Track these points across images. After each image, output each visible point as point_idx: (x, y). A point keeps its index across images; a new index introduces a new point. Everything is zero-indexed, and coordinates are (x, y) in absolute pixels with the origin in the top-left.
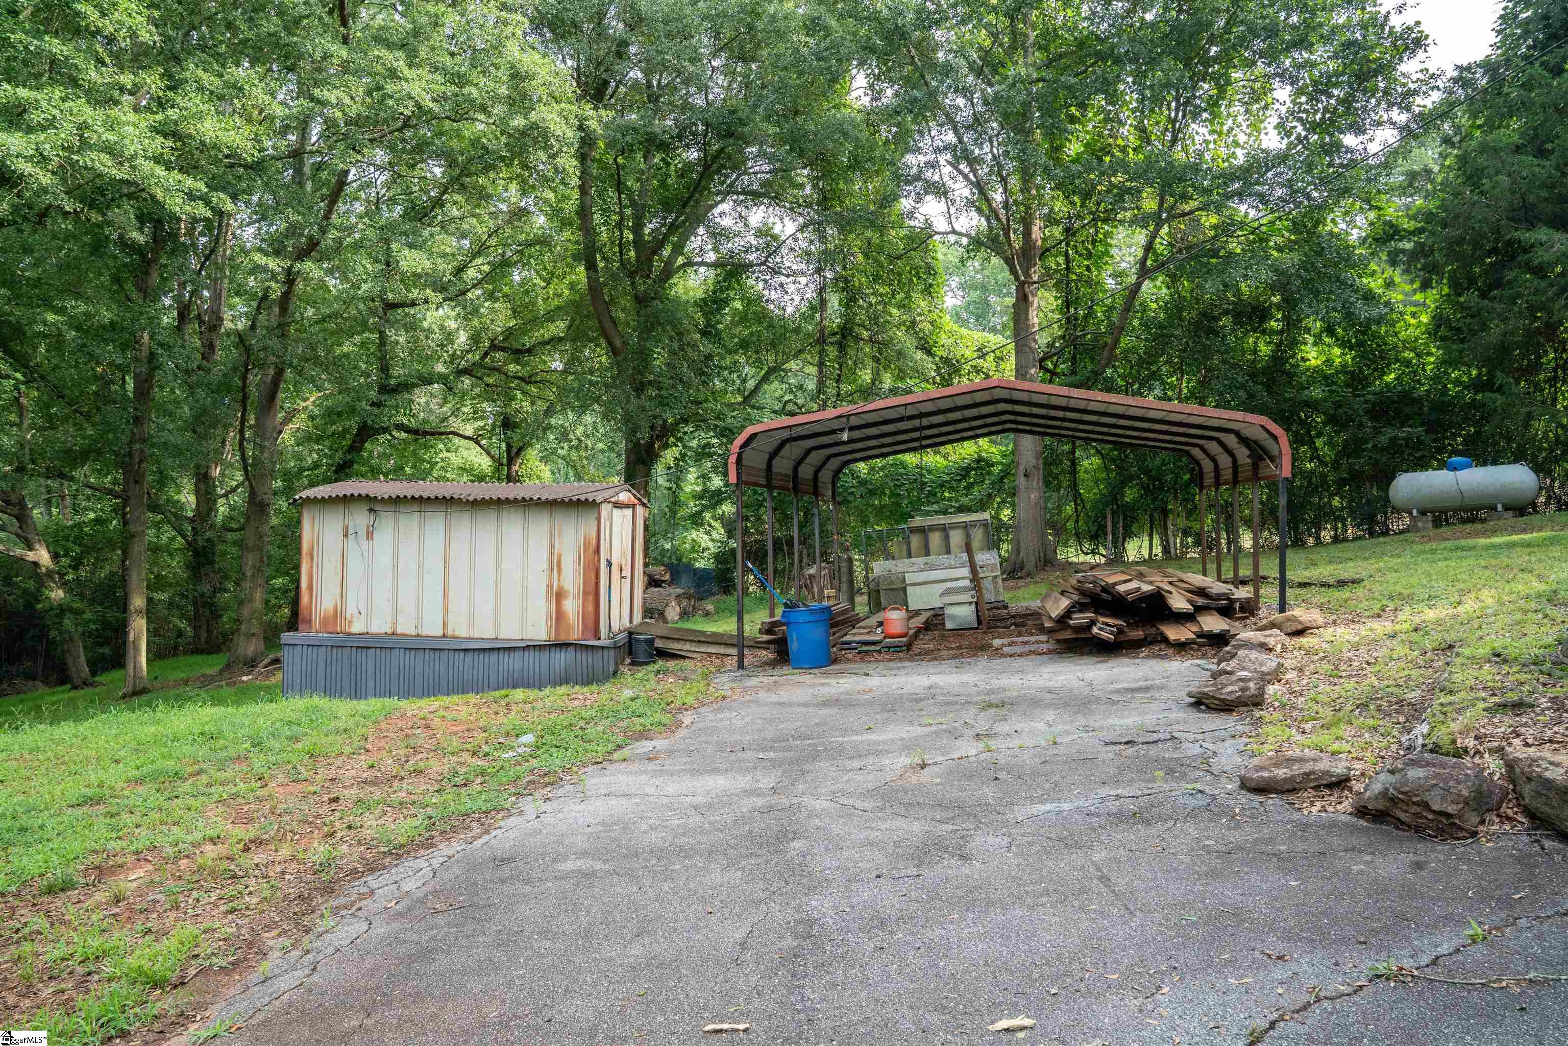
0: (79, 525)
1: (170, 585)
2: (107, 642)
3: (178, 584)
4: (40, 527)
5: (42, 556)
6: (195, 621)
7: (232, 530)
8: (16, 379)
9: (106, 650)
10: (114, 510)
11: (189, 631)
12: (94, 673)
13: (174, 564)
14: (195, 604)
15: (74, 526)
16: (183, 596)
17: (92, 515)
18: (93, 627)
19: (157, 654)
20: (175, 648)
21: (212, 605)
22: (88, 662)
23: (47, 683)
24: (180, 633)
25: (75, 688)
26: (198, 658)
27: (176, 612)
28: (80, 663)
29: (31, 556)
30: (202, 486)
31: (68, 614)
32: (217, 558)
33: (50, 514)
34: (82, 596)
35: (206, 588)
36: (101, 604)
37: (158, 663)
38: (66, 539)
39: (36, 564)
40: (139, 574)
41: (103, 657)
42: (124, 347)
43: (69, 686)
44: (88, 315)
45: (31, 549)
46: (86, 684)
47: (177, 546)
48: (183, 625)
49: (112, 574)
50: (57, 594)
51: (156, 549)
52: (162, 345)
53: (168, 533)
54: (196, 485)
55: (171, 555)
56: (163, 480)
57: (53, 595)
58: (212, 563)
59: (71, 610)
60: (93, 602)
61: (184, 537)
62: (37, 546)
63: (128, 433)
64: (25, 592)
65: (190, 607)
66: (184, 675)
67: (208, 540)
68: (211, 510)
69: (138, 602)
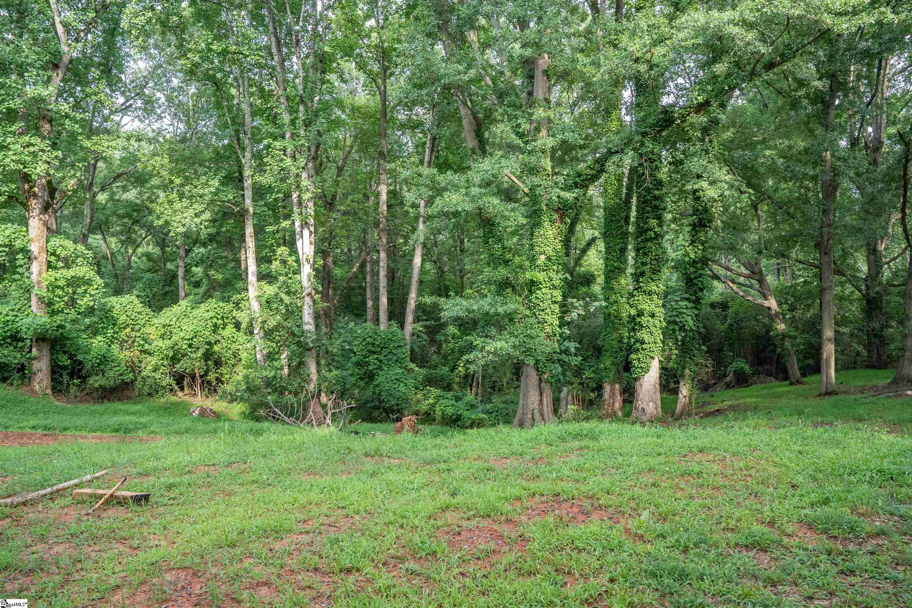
0: (794, 286)
1: (851, 322)
2: (812, 356)
3: (856, 321)
4: (772, 287)
5: (772, 303)
6: (868, 346)
7: (894, 286)
8: (749, 193)
9: (811, 362)
10: (815, 276)
11: (865, 353)
12: (804, 375)
13: (854, 309)
14: (868, 335)
15: (791, 286)
16: (860, 330)
17: (802, 280)
18: (802, 347)
19: (841, 367)
20: (855, 363)
21: (881, 336)
22: (800, 369)
23: (777, 378)
24: (858, 354)
25: (791, 384)
26: (871, 372)
27: (854, 340)
28: (795, 370)
29: (766, 304)
30: (872, 257)
31: (787, 339)
32: (884, 305)
33: (779, 280)
34: (797, 328)
35: (876, 325)
36: (808, 333)
37: (843, 372)
38: (787, 294)
39: (769, 308)
40: (830, 315)
41: (809, 365)
42: (815, 164)
43: (788, 382)
44: (790, 147)
45: (766, 300)
46: (798, 382)
47: (855, 297)
48: (860, 348)
49: (815, 315)
50: (781, 327)
51: (841, 298)
52: (839, 159)
53: (849, 289)
54: (868, 257)
55: (851, 303)
56: (845, 254)
57: (778, 327)
58: (880, 308)
59: (790, 337)
60: (803, 331)
61: (860, 291)
62: (770, 298)
63: (819, 221)
64: (765, 325)
65: (865, 337)
66: (860, 384)
67: (877, 293)
68: (878, 273)
69: (829, 333)
